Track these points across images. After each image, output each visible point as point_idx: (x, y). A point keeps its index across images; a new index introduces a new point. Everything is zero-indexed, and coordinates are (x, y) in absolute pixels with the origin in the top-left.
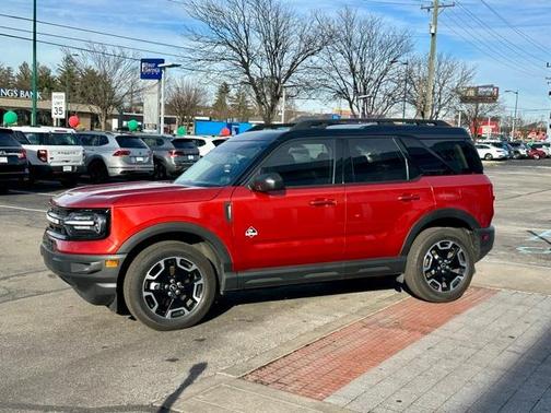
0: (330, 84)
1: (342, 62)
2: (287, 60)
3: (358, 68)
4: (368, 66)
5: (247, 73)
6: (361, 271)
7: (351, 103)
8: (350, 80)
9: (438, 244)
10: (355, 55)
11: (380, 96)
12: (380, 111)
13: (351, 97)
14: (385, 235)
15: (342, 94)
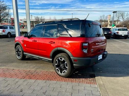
9: (59, 58)
14: (46, 52)
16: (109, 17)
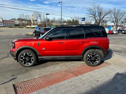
0: (111, 20)
1: (113, 16)
2: (102, 16)
3: (116, 17)
4: (118, 17)
5: (95, 19)
6: (71, 58)
7: (114, 23)
8: (115, 19)
9: (91, 53)
10: (116, 15)
11: (120, 22)
12: (120, 24)
13: (115, 22)
14: (76, 51)
15: (113, 22)
16: (31, 17)
